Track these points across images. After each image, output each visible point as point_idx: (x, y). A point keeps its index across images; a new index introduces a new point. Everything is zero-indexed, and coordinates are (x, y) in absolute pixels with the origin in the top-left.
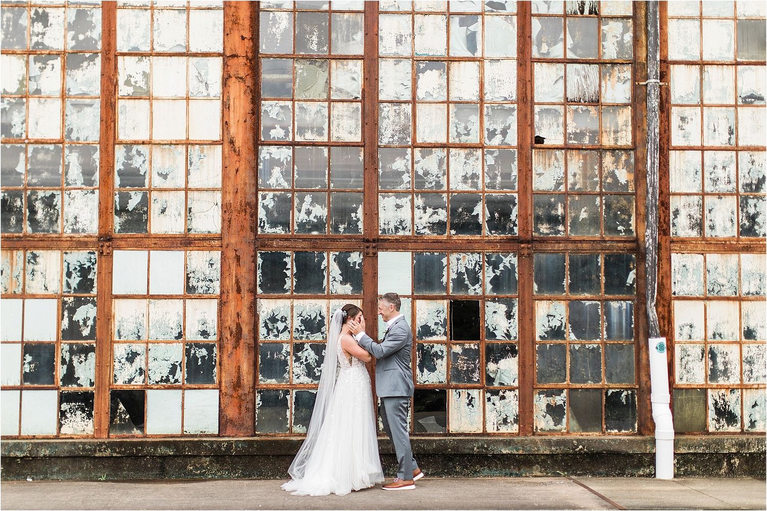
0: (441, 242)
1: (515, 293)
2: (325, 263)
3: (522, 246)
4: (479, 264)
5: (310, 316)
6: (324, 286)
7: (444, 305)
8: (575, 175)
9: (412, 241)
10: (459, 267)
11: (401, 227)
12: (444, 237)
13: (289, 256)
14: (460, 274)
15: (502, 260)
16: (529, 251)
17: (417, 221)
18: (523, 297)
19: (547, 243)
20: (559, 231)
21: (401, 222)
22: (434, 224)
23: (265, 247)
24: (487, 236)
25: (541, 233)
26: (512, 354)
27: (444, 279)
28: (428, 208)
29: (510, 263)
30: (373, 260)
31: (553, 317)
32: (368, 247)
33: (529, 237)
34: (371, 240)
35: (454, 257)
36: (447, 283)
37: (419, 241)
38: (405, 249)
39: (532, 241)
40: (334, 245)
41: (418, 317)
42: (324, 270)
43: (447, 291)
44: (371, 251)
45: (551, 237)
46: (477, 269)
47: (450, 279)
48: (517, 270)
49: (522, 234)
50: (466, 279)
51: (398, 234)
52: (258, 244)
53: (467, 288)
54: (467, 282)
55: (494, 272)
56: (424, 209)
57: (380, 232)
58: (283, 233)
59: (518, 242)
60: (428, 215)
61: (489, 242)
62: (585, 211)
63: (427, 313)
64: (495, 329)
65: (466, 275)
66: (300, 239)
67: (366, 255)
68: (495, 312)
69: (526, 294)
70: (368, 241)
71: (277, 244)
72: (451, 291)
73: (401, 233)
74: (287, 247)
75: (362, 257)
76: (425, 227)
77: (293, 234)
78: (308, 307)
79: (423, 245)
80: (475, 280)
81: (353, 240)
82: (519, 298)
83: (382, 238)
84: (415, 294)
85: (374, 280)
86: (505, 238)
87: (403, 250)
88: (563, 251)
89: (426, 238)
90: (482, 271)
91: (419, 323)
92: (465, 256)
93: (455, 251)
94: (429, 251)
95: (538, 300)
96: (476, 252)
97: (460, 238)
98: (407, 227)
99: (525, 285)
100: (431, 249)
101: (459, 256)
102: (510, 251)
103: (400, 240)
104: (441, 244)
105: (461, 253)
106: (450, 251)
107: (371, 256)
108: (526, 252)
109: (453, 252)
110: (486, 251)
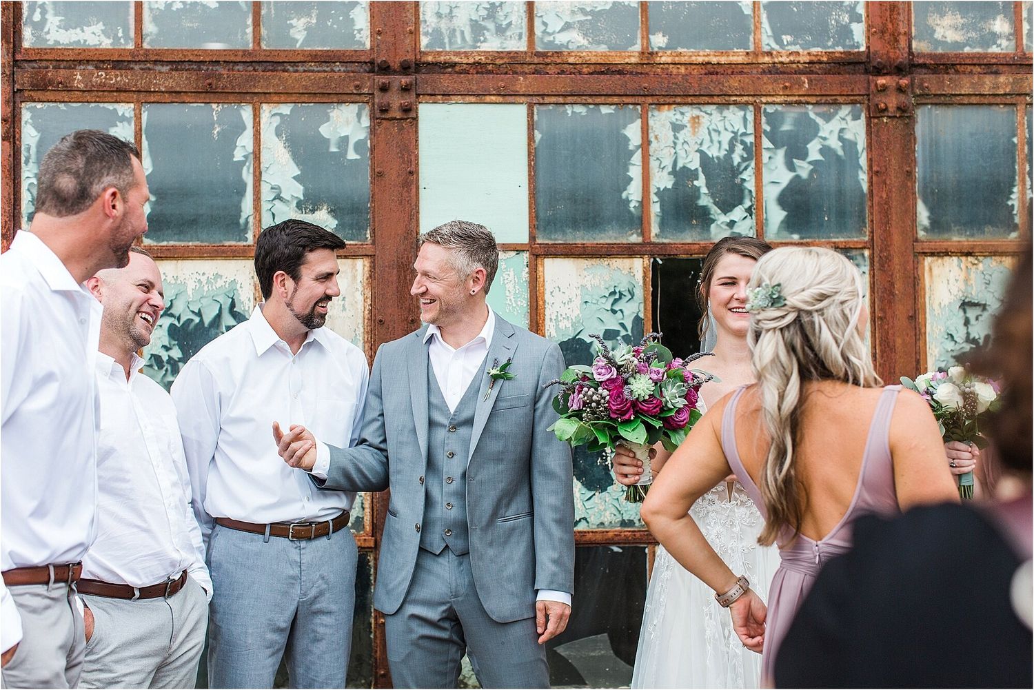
0: (620, 72)
1: (860, 231)
2: (245, 142)
3: (881, 81)
4: (743, 143)
5: (199, 314)
6: (244, 216)
7: (636, 271)
9: (527, 69)
10: (682, 153)
11: (491, 26)
12: (630, 55)
13: (128, 120)
14: (682, 175)
15: (816, 128)
16: (902, 98)
18: (886, 246)
19: (957, 72)
20: (994, 37)
21: (493, 10)
22: (596, 15)
23: (45, 89)
24: (769, 54)
25: (938, 43)
27: (633, 193)
29: (841, 139)
30: (401, 129)
31: (977, 311)
32: (384, 89)
33: (901, 56)
34: (397, 66)
35: (662, 119)
36: (644, 203)
37: (552, 69)
38: (507, 96)
39: (910, 66)
40: (275, 81)
41: (549, 313)
42: (242, 164)
43: (644, 232)
44: (396, 100)
45: (969, 56)
46: (736, 159)
47: (653, 190)
48: (863, 161)
49: (877, 46)
50: (704, 190)
51: (485, 47)
52: (23, 78)
53: (704, 218)
54: (705, 201)
55: (791, 167)
57: (424, 41)
58: (106, 43)
59: (867, 72)
61: (776, 70)
63: (578, 302)
65: (702, 177)
66: (162, 62)
67: (380, 115)
69: (897, 239)
70: (385, 69)
71: (87, 77)
72: (655, 229)
73: (492, 44)
74: (119, 90)
75: (366, 122)
76: (567, 27)
77: (138, 45)
78: (191, 285)
79: (564, 83)
80: (730, 196)
81: (338, 67)
82: (872, 248)
83: (430, 59)
84: (539, 241)
85: (405, 194)
86: (825, 59)
87: (500, 99)
88: (1008, 100)
89: (571, 60)
90: (753, 164)
91: (554, 334)
92: (698, 117)
93: (668, 100)
94: (584, 101)
95: (932, 254)
96: (735, 103)
97: (683, 60)
98: (510, 23)
99: (890, 208)
100: (590, 95)
101: (679, 116)
102: (840, 99)
103: (490, 67)
104: (619, 79)
105: (685, 109)
106: (650, 100)
107: (395, 119)
108: (892, 102)
109: (659, 105)
110: (764, 99)
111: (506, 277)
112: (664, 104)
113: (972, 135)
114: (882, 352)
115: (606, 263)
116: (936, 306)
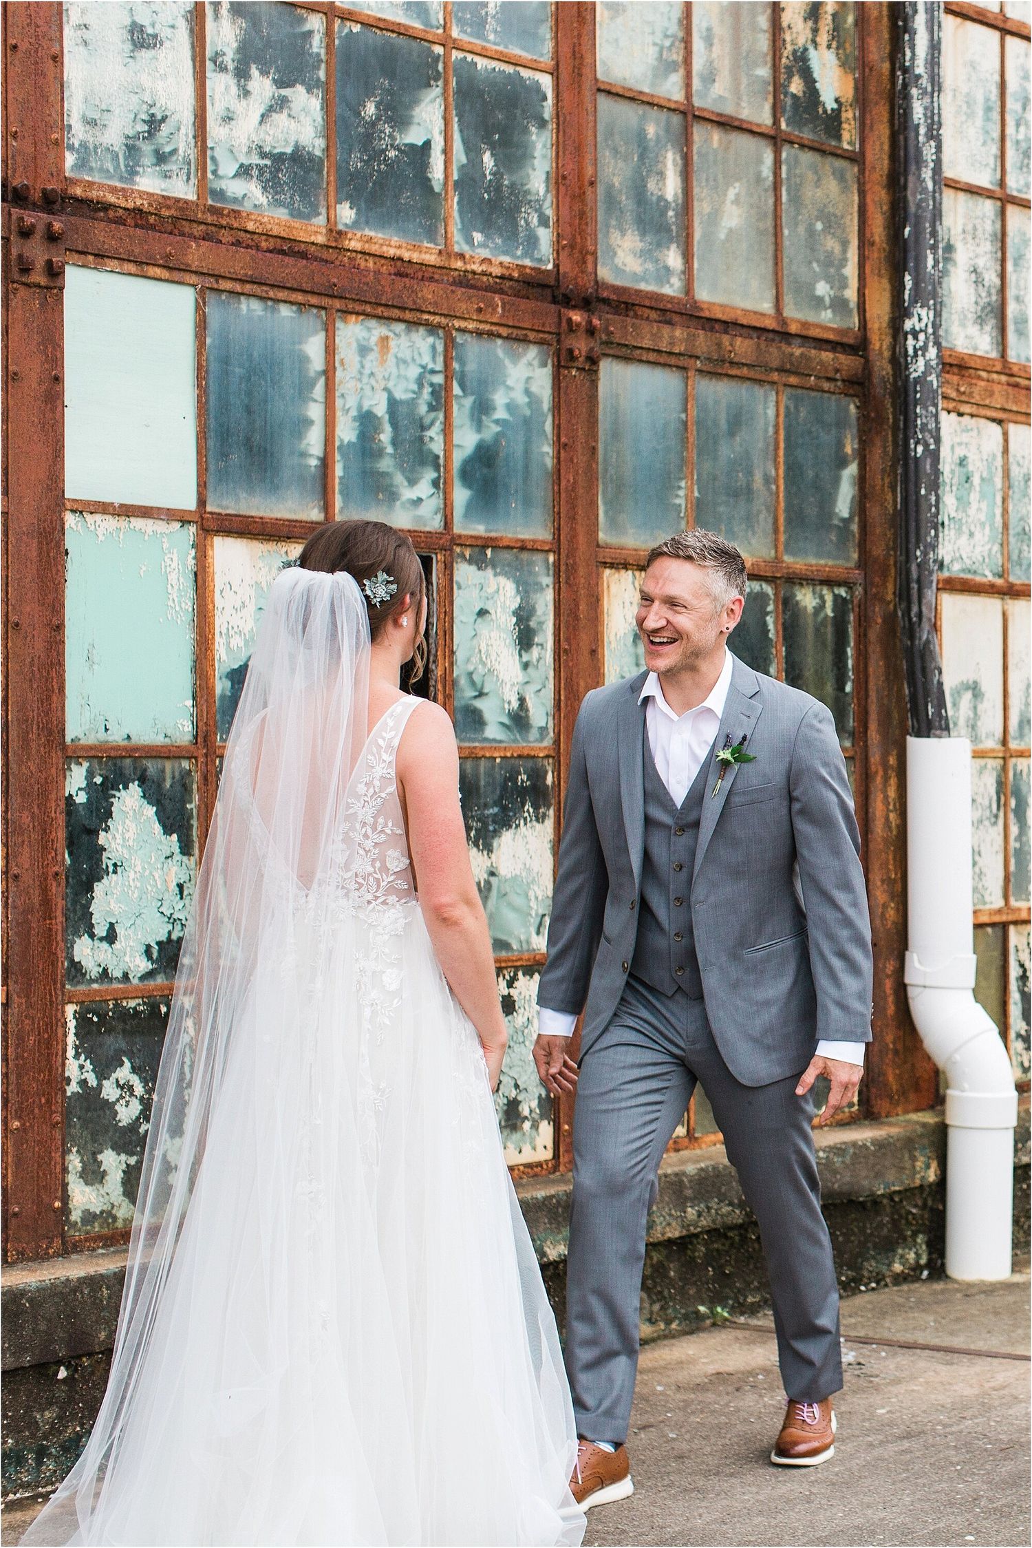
0: (305, 256)
3: (572, 316)
4: (431, 383)
8: (709, 40)
9: (198, 230)
10: (367, 391)
11: (150, 150)
12: (314, 231)
14: (367, 424)
15: (503, 373)
16: (591, 343)
17: (216, 131)
18: (572, 553)
19: (637, 316)
20: (668, 272)
21: (154, 124)
22: (277, 160)
24: (461, 257)
25: (619, 271)
26: (536, 807)
27: (314, 444)
28: (254, 72)
29: (527, 392)
30: (44, 304)
32: (26, 233)
33: (589, 285)
34: (36, 195)
35: (348, 336)
36: (326, 463)
37: (226, 236)
38: (175, 270)
39: (597, 300)
41: (219, 623)
43: (328, 506)
44: (38, 255)
45: (647, 295)
46: (424, 408)
47: (336, 443)
48: (548, 427)
49: (567, 266)
50: (388, 449)
53: (388, 490)
54: (390, 465)
55: (479, 426)
56: (242, 74)
57: (70, 159)
59: (554, 301)
60: (256, 107)
61: (466, 281)
62: (737, 201)
63: (251, 607)
64: (481, 694)
65: (388, 428)
67: (17, 276)
68: (482, 613)
69: (582, 539)
70: (23, 198)
73: (149, 183)
76: (243, 171)
79: (241, 262)
80: (417, 458)
82: (557, 552)
83: (78, 191)
84: (209, 509)
85: (49, 415)
86: (516, 275)
87: (165, 274)
88: (682, 362)
89: (251, 226)
90: (441, 416)
91: (224, 657)
92: (387, 338)
93: (358, 308)
94: (264, 295)
95: (612, 566)
96: (427, 324)
97: (374, 249)
98: (175, 151)
99: (576, 498)
100: (272, 286)
101: (365, 334)
102: (532, 335)
103: (152, 219)
104: (306, 267)
105: (373, 323)
106: (338, 304)
107: (38, 286)
108: (581, 346)
109: (346, 312)
110: (457, 323)
111: (169, 562)
112: (352, 313)
113: (648, 404)
114: (567, 698)
115: (284, 550)
116: (612, 638)
